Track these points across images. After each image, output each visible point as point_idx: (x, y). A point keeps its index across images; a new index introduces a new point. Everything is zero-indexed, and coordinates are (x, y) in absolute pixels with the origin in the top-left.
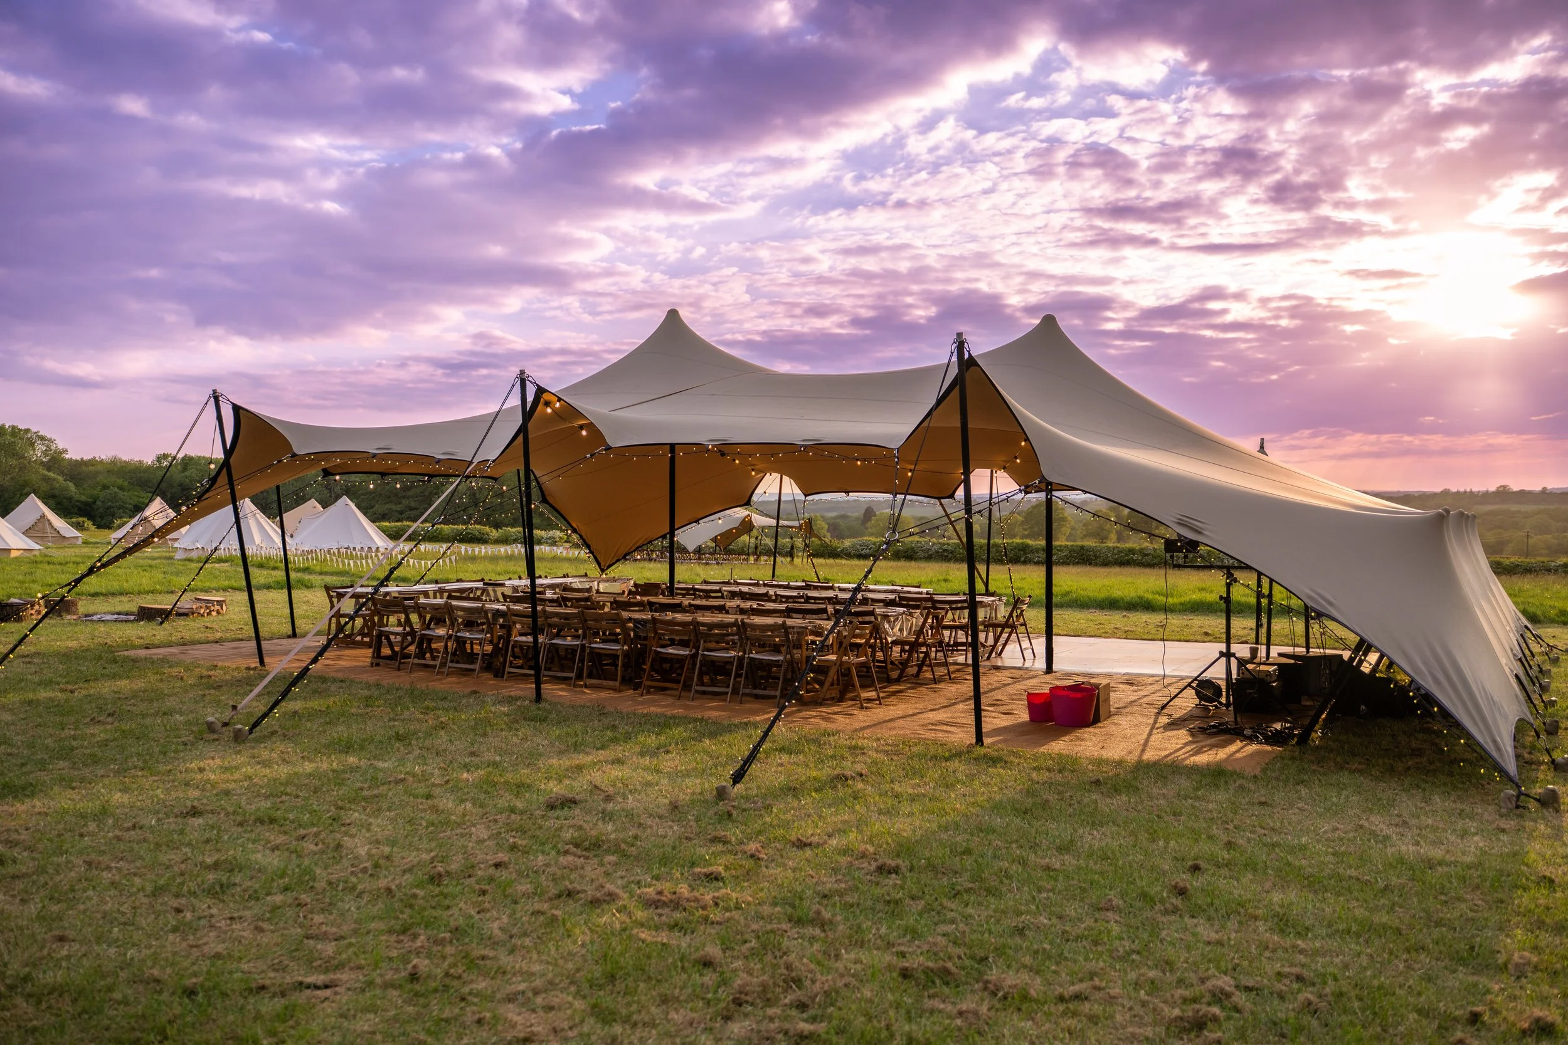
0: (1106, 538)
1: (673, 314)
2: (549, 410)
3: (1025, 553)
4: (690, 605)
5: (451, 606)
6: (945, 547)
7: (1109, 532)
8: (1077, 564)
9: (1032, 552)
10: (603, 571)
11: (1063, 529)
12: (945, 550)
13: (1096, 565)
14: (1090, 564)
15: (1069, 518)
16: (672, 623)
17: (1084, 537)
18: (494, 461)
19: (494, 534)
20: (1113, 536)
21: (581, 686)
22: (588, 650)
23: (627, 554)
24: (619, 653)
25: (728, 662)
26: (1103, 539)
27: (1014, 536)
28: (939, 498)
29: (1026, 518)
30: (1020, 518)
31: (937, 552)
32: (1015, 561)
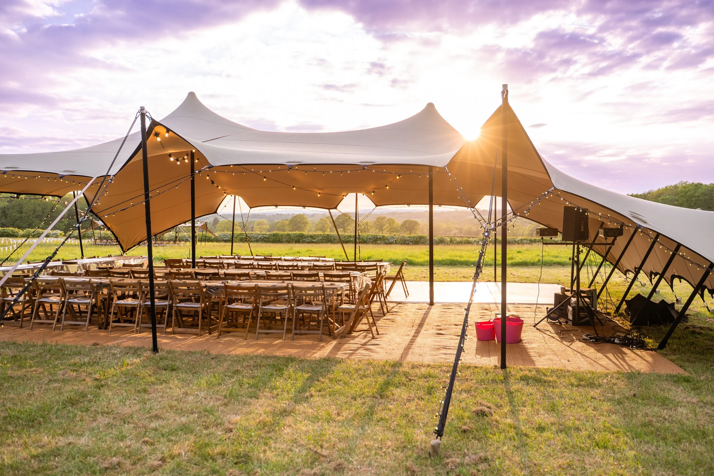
0: (325, 231)
1: (192, 95)
2: (159, 139)
3: (302, 238)
4: (225, 274)
5: (64, 281)
6: (265, 236)
7: (327, 228)
8: (326, 243)
9: (305, 237)
10: (124, 252)
11: (307, 227)
12: (264, 237)
13: (334, 243)
14: (332, 243)
15: (309, 222)
16: (239, 287)
17: (317, 230)
18: (114, 176)
19: (21, 232)
20: (328, 230)
21: (170, 333)
22: (174, 309)
23: (140, 242)
24: (200, 310)
25: (281, 313)
26: (324, 231)
27: (285, 231)
28: (329, 209)
29: (290, 222)
30: (288, 223)
31: (261, 238)
32: (298, 242)
